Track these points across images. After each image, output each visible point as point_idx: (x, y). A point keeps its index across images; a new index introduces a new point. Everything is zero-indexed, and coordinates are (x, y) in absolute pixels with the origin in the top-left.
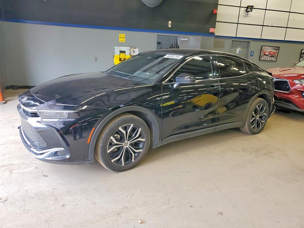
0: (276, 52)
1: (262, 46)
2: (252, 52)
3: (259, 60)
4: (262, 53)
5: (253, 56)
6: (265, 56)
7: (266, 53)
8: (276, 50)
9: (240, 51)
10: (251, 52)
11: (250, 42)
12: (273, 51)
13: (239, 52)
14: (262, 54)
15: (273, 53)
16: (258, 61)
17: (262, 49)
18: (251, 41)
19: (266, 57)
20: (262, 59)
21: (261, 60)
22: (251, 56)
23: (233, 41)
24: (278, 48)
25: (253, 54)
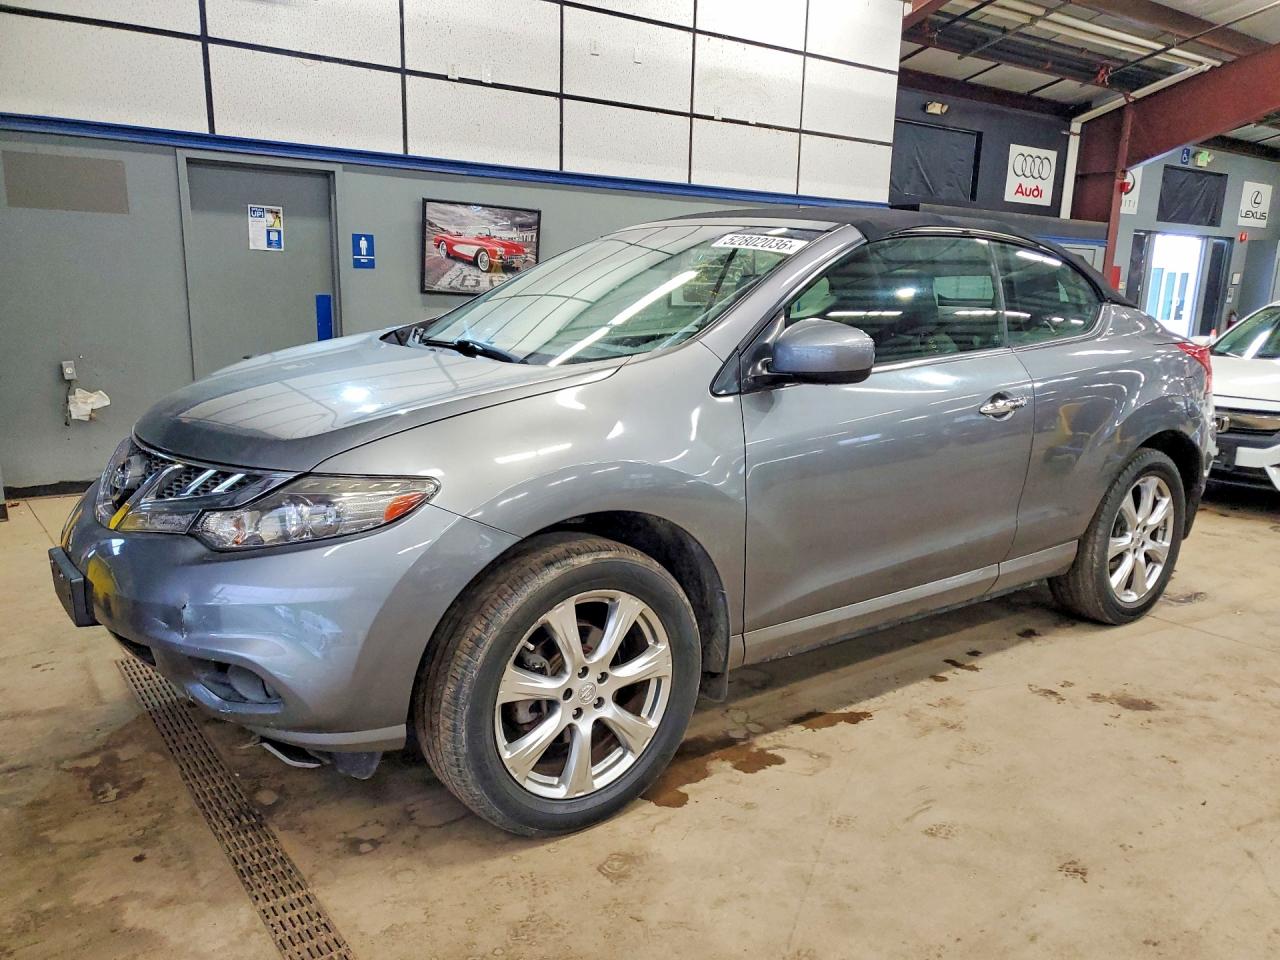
0: (526, 244)
1: (425, 201)
2: (363, 244)
3: (423, 290)
4: (430, 244)
5: (371, 265)
6: (459, 265)
7: (458, 249)
8: (522, 226)
9: (274, 236)
10: (356, 238)
11: (333, 172)
12: (506, 235)
13: (270, 243)
14: (435, 253)
15: (504, 246)
16: (418, 296)
17: (431, 224)
18: (338, 169)
19: (467, 270)
20: (443, 284)
21: (436, 288)
22: (358, 264)
23: (190, 161)
24: (531, 218)
25: (371, 250)
